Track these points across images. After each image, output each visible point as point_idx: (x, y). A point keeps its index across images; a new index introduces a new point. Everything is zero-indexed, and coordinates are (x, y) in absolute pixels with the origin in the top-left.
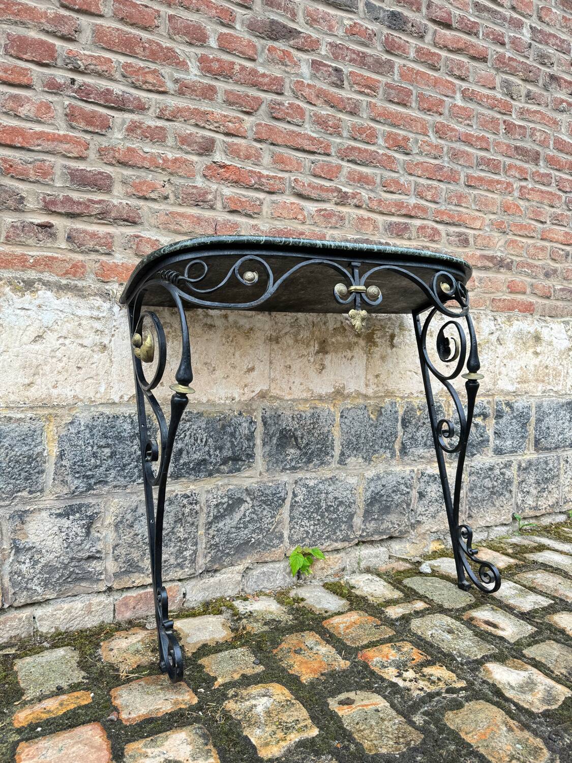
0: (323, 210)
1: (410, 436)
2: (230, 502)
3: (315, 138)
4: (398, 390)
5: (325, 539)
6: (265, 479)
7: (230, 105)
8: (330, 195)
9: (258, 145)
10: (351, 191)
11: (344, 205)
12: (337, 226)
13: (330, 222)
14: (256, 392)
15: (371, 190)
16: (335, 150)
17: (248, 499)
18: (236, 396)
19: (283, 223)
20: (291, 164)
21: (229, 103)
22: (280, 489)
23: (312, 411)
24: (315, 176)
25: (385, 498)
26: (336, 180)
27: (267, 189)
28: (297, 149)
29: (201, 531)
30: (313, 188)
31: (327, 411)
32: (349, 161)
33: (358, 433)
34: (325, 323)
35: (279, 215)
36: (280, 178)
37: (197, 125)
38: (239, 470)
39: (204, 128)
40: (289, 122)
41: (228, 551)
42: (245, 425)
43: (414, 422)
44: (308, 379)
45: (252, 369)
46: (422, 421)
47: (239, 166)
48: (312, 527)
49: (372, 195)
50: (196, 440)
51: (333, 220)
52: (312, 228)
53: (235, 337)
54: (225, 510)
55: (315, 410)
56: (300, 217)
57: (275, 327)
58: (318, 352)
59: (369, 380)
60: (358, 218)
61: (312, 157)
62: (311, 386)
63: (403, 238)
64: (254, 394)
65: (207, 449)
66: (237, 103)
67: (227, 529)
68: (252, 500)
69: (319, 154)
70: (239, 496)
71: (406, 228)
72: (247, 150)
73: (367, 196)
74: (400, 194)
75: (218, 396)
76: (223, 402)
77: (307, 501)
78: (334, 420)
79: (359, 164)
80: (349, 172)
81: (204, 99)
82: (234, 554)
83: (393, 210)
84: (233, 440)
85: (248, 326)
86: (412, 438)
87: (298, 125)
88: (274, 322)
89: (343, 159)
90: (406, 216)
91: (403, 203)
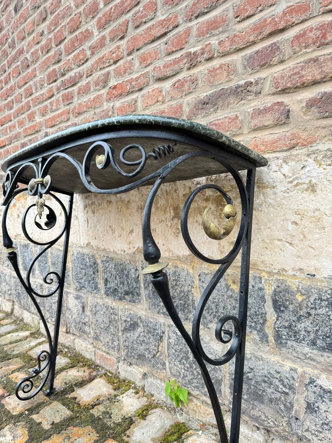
0: (175, 83)
1: (286, 324)
2: (132, 322)
3: (165, 20)
4: (263, 262)
5: (195, 387)
6: (149, 315)
7: (113, 41)
8: (181, 64)
9: (130, 58)
10: (200, 47)
11: (195, 66)
12: (191, 90)
13: (183, 91)
14: (136, 248)
15: (223, 32)
16: (182, 16)
17: (141, 325)
18: (126, 250)
19: (150, 109)
20: (150, 57)
21: (112, 40)
22: (157, 327)
23: (174, 269)
24: (169, 54)
25: (253, 382)
26: (187, 46)
27: (137, 89)
28: (153, 41)
29: (120, 334)
30: (168, 67)
31: (186, 271)
32: (197, 17)
33: (216, 300)
34: (175, 191)
35: (146, 105)
36: (144, 74)
37: (101, 69)
38: (134, 302)
39: (104, 68)
40: (145, 22)
41: (133, 354)
42: (133, 271)
43: (291, 307)
44: (168, 241)
45: (132, 232)
46: (305, 310)
47: (121, 82)
48: (183, 371)
49: (223, 37)
50: (111, 275)
51: (186, 87)
52: (171, 103)
53: (121, 208)
54: (130, 327)
55: (177, 269)
56: (160, 98)
57: (142, 198)
58: (174, 217)
59: (223, 247)
60: (210, 71)
61: (165, 39)
62: (171, 247)
63: (271, 66)
64: (135, 249)
65: (116, 282)
66: (115, 36)
67: (131, 339)
68: (144, 326)
69: (170, 31)
70: (136, 320)
71: (275, 49)
72: (124, 67)
73: (217, 42)
74: (261, 11)
75: (117, 248)
76: (120, 253)
77: (177, 346)
78: (193, 282)
79: (207, 13)
80: (198, 29)
81: (102, 48)
82: (137, 359)
83: (252, 39)
84: (128, 280)
85: (127, 200)
86: (290, 327)
87: (152, 19)
88: (141, 195)
89: (190, 20)
90: (272, 34)
91: (265, 20)
